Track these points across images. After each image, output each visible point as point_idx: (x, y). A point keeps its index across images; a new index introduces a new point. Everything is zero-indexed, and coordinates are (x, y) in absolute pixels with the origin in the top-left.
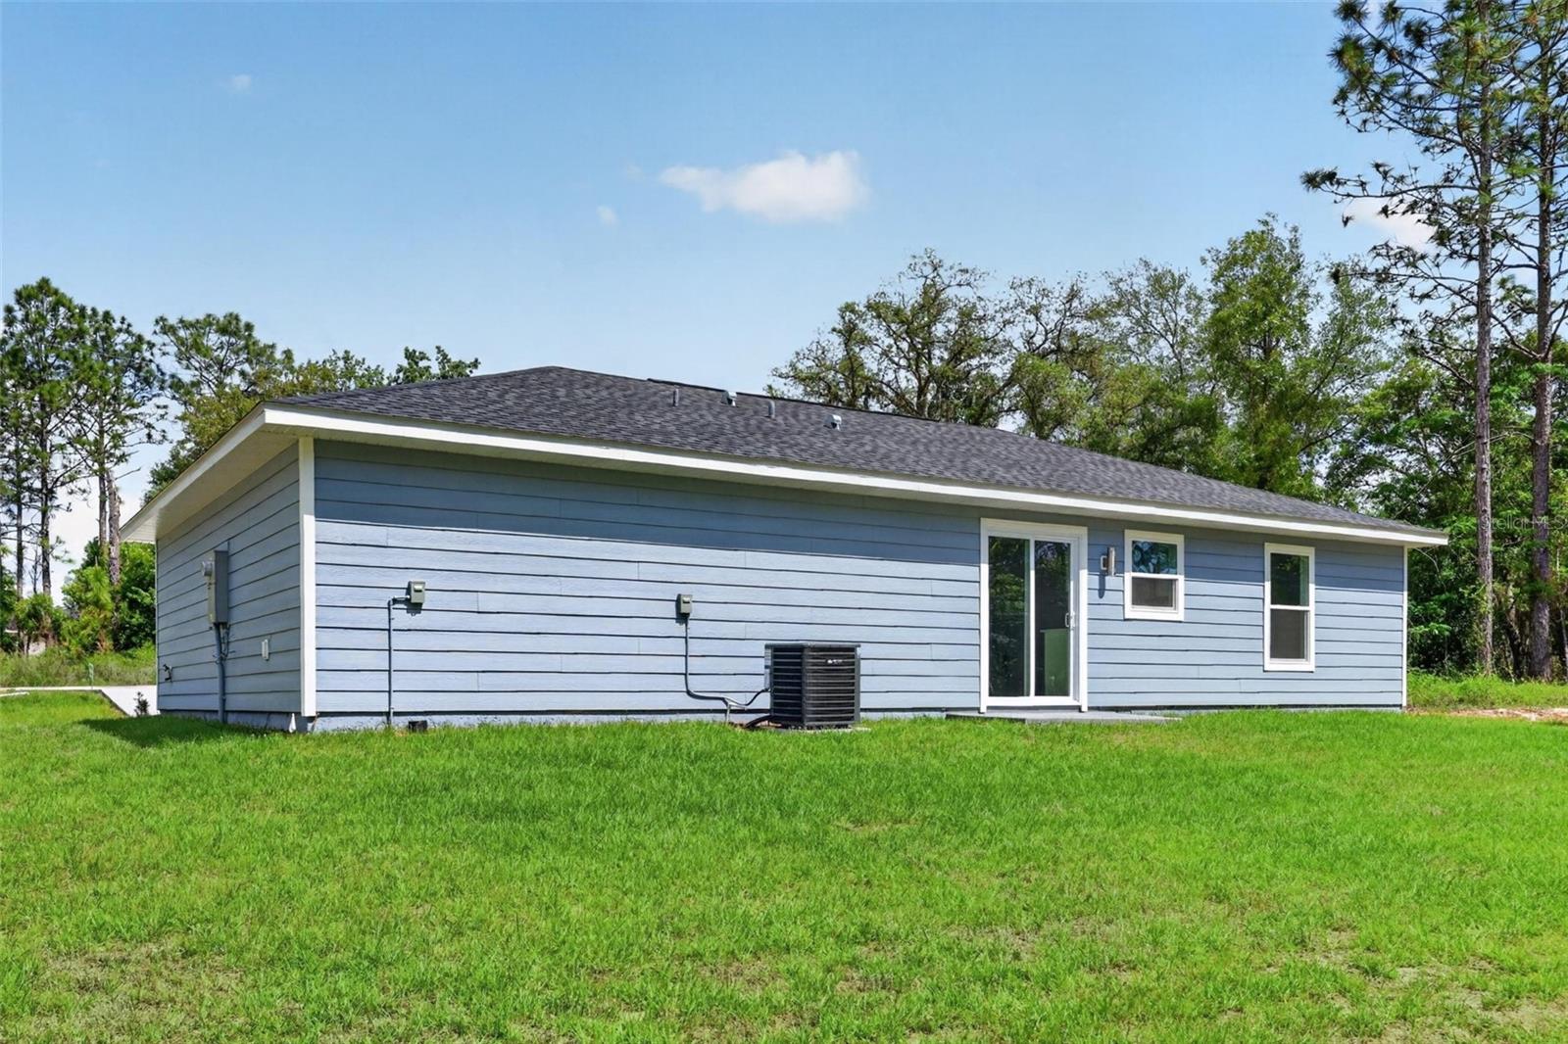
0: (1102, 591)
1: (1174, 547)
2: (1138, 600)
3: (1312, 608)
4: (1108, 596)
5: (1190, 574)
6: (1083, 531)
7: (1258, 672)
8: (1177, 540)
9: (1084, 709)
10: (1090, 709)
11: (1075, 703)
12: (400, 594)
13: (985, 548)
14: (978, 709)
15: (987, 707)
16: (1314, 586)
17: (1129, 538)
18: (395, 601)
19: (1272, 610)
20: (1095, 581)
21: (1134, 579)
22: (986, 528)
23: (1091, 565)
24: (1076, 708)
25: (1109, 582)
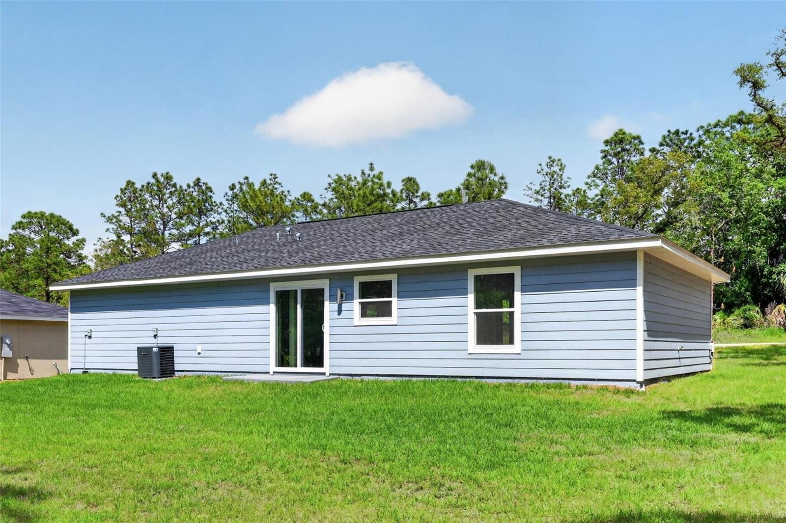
0: (340, 312)
1: (391, 282)
2: (364, 314)
3: (517, 309)
4: (342, 316)
5: (400, 296)
6: (327, 281)
7: (464, 354)
9: (327, 374)
10: (330, 375)
11: (323, 371)
12: (86, 334)
13: (272, 297)
14: (269, 373)
15: (274, 372)
16: (520, 293)
17: (357, 281)
18: (86, 336)
19: (476, 314)
20: (335, 306)
21: (361, 303)
22: (274, 287)
23: (332, 299)
24: (324, 374)
25: (345, 306)
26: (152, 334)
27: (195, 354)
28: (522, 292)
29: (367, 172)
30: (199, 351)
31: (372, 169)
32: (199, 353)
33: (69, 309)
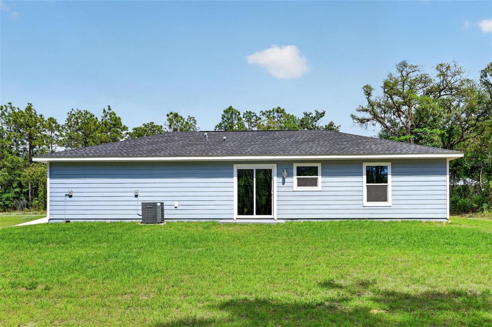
0: (284, 183)
1: (317, 167)
2: (299, 185)
3: (390, 183)
4: (286, 184)
5: (323, 175)
6: (275, 165)
7: (360, 207)
8: (319, 165)
9: (275, 219)
10: (278, 219)
11: (273, 217)
12: (67, 194)
13: (235, 173)
14: (233, 219)
15: (237, 218)
16: (391, 176)
17: (295, 166)
18: (66, 195)
19: (367, 185)
20: (281, 180)
21: (298, 178)
22: (236, 168)
23: (279, 175)
24: (273, 219)
25: (287, 180)
26: (134, 194)
27: (173, 208)
28: (392, 175)
29: (107, 110)
30: (176, 206)
31: (110, 109)
32: (176, 207)
33: (48, 175)
